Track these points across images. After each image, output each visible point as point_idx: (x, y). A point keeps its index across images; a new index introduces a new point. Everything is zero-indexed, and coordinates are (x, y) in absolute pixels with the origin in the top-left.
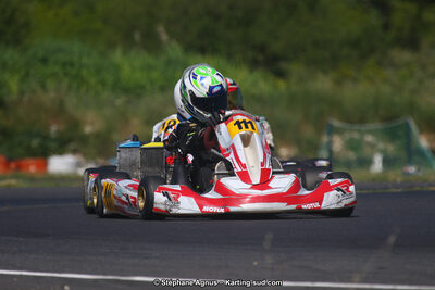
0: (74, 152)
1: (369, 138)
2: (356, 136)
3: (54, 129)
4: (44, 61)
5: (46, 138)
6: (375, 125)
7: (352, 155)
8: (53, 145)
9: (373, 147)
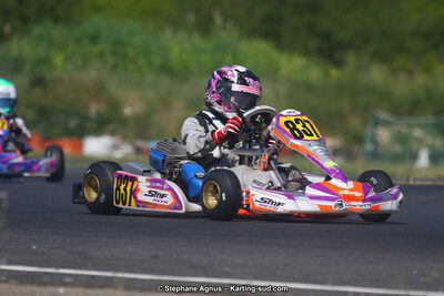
0: (113, 133)
1: (418, 133)
2: (404, 130)
3: (94, 109)
4: (94, 39)
5: (85, 118)
6: (430, 119)
7: (397, 148)
8: (91, 125)
9: (421, 141)
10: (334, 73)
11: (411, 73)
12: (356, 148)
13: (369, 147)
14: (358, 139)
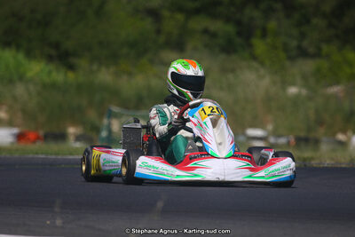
10: (71, 75)
11: (130, 74)
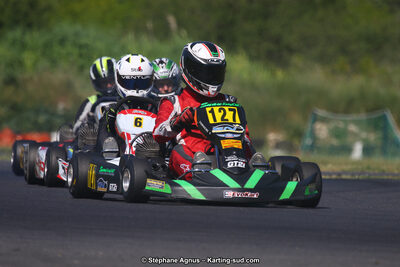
1: (353, 128)
2: (341, 125)
3: (61, 106)
4: (62, 42)
5: (54, 114)
6: (363, 116)
7: (335, 142)
8: (58, 121)
9: (356, 136)
12: (296, 142)
13: (308, 141)
14: (299, 134)
